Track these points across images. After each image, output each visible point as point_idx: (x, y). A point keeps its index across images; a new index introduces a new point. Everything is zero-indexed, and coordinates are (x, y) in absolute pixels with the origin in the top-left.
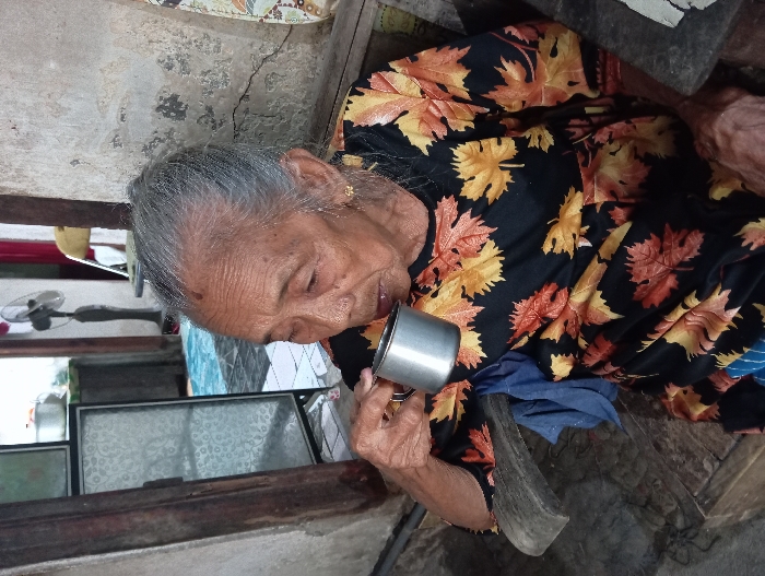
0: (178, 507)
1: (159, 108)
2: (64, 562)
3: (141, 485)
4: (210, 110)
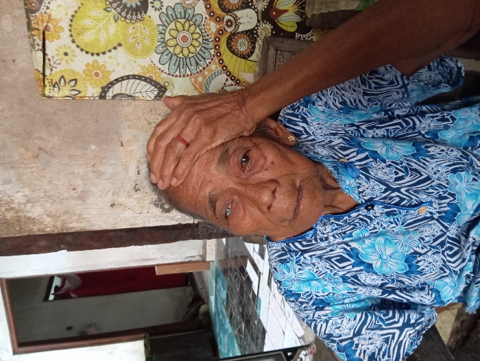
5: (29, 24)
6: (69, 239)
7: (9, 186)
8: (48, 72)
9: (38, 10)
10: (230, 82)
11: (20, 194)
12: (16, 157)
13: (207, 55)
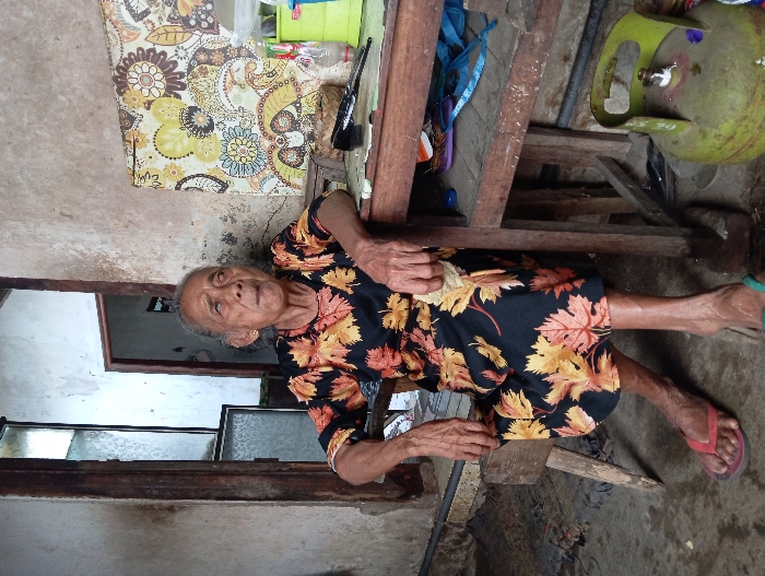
0: (272, 476)
1: (223, 240)
2: (199, 501)
3: (252, 459)
4: (249, 239)
5: (124, 136)
6: (151, 287)
7: (104, 246)
8: (137, 169)
9: (130, 127)
10: (281, 184)
11: (114, 252)
12: (112, 225)
13: (261, 163)
